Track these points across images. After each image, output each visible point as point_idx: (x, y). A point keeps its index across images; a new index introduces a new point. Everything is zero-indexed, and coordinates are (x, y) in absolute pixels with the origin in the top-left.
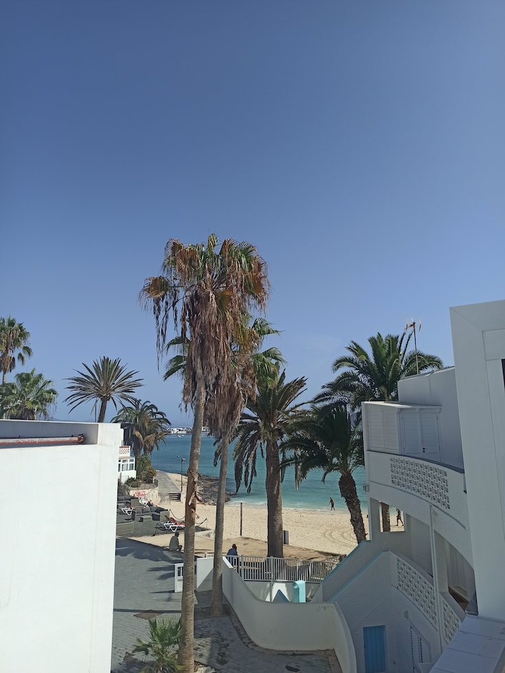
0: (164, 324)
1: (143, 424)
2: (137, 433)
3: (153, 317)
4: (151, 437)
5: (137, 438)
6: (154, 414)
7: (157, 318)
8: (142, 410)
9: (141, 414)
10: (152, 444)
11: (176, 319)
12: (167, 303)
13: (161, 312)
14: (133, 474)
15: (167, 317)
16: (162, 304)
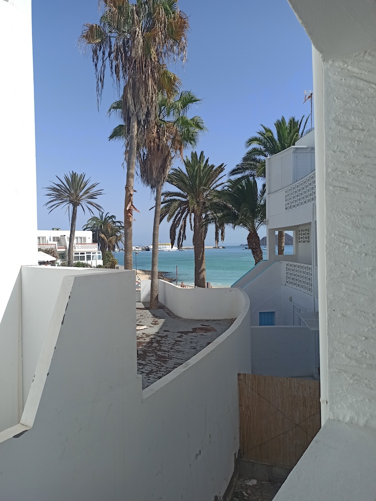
0: (102, 72)
1: (107, 229)
2: (103, 236)
3: (93, 64)
4: (113, 239)
5: (103, 239)
6: (114, 222)
7: (96, 65)
8: (105, 219)
9: (105, 222)
10: (114, 243)
11: (112, 68)
12: (104, 53)
13: (99, 61)
14: (101, 262)
15: (105, 67)
16: (100, 54)
